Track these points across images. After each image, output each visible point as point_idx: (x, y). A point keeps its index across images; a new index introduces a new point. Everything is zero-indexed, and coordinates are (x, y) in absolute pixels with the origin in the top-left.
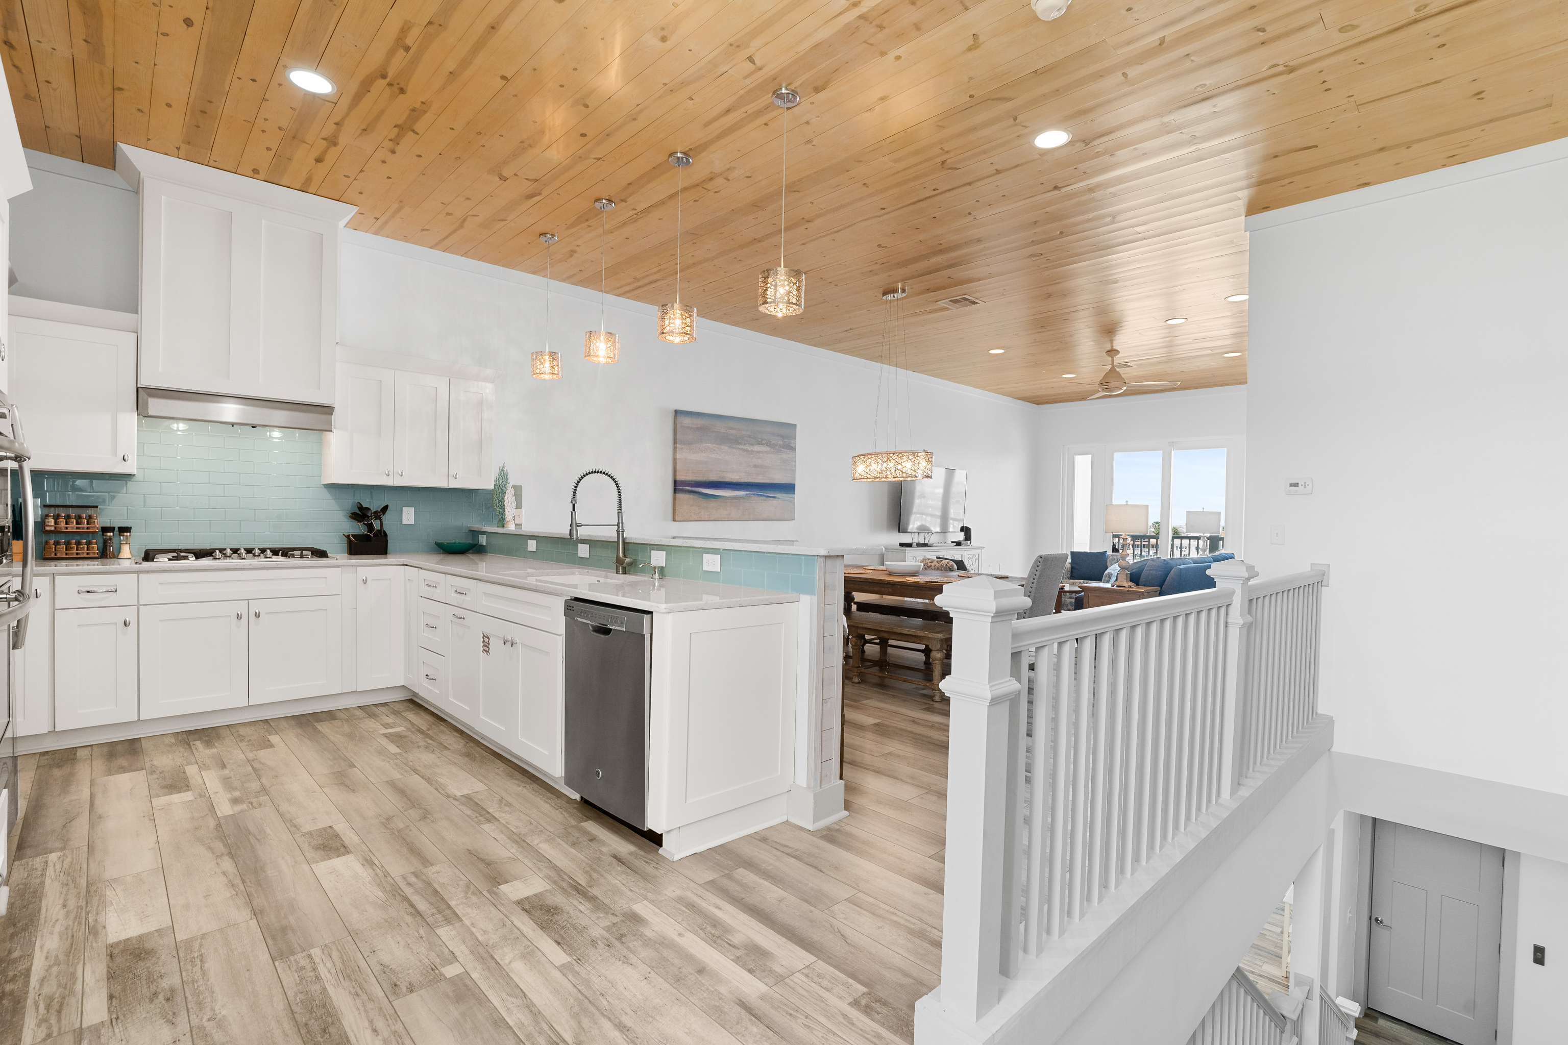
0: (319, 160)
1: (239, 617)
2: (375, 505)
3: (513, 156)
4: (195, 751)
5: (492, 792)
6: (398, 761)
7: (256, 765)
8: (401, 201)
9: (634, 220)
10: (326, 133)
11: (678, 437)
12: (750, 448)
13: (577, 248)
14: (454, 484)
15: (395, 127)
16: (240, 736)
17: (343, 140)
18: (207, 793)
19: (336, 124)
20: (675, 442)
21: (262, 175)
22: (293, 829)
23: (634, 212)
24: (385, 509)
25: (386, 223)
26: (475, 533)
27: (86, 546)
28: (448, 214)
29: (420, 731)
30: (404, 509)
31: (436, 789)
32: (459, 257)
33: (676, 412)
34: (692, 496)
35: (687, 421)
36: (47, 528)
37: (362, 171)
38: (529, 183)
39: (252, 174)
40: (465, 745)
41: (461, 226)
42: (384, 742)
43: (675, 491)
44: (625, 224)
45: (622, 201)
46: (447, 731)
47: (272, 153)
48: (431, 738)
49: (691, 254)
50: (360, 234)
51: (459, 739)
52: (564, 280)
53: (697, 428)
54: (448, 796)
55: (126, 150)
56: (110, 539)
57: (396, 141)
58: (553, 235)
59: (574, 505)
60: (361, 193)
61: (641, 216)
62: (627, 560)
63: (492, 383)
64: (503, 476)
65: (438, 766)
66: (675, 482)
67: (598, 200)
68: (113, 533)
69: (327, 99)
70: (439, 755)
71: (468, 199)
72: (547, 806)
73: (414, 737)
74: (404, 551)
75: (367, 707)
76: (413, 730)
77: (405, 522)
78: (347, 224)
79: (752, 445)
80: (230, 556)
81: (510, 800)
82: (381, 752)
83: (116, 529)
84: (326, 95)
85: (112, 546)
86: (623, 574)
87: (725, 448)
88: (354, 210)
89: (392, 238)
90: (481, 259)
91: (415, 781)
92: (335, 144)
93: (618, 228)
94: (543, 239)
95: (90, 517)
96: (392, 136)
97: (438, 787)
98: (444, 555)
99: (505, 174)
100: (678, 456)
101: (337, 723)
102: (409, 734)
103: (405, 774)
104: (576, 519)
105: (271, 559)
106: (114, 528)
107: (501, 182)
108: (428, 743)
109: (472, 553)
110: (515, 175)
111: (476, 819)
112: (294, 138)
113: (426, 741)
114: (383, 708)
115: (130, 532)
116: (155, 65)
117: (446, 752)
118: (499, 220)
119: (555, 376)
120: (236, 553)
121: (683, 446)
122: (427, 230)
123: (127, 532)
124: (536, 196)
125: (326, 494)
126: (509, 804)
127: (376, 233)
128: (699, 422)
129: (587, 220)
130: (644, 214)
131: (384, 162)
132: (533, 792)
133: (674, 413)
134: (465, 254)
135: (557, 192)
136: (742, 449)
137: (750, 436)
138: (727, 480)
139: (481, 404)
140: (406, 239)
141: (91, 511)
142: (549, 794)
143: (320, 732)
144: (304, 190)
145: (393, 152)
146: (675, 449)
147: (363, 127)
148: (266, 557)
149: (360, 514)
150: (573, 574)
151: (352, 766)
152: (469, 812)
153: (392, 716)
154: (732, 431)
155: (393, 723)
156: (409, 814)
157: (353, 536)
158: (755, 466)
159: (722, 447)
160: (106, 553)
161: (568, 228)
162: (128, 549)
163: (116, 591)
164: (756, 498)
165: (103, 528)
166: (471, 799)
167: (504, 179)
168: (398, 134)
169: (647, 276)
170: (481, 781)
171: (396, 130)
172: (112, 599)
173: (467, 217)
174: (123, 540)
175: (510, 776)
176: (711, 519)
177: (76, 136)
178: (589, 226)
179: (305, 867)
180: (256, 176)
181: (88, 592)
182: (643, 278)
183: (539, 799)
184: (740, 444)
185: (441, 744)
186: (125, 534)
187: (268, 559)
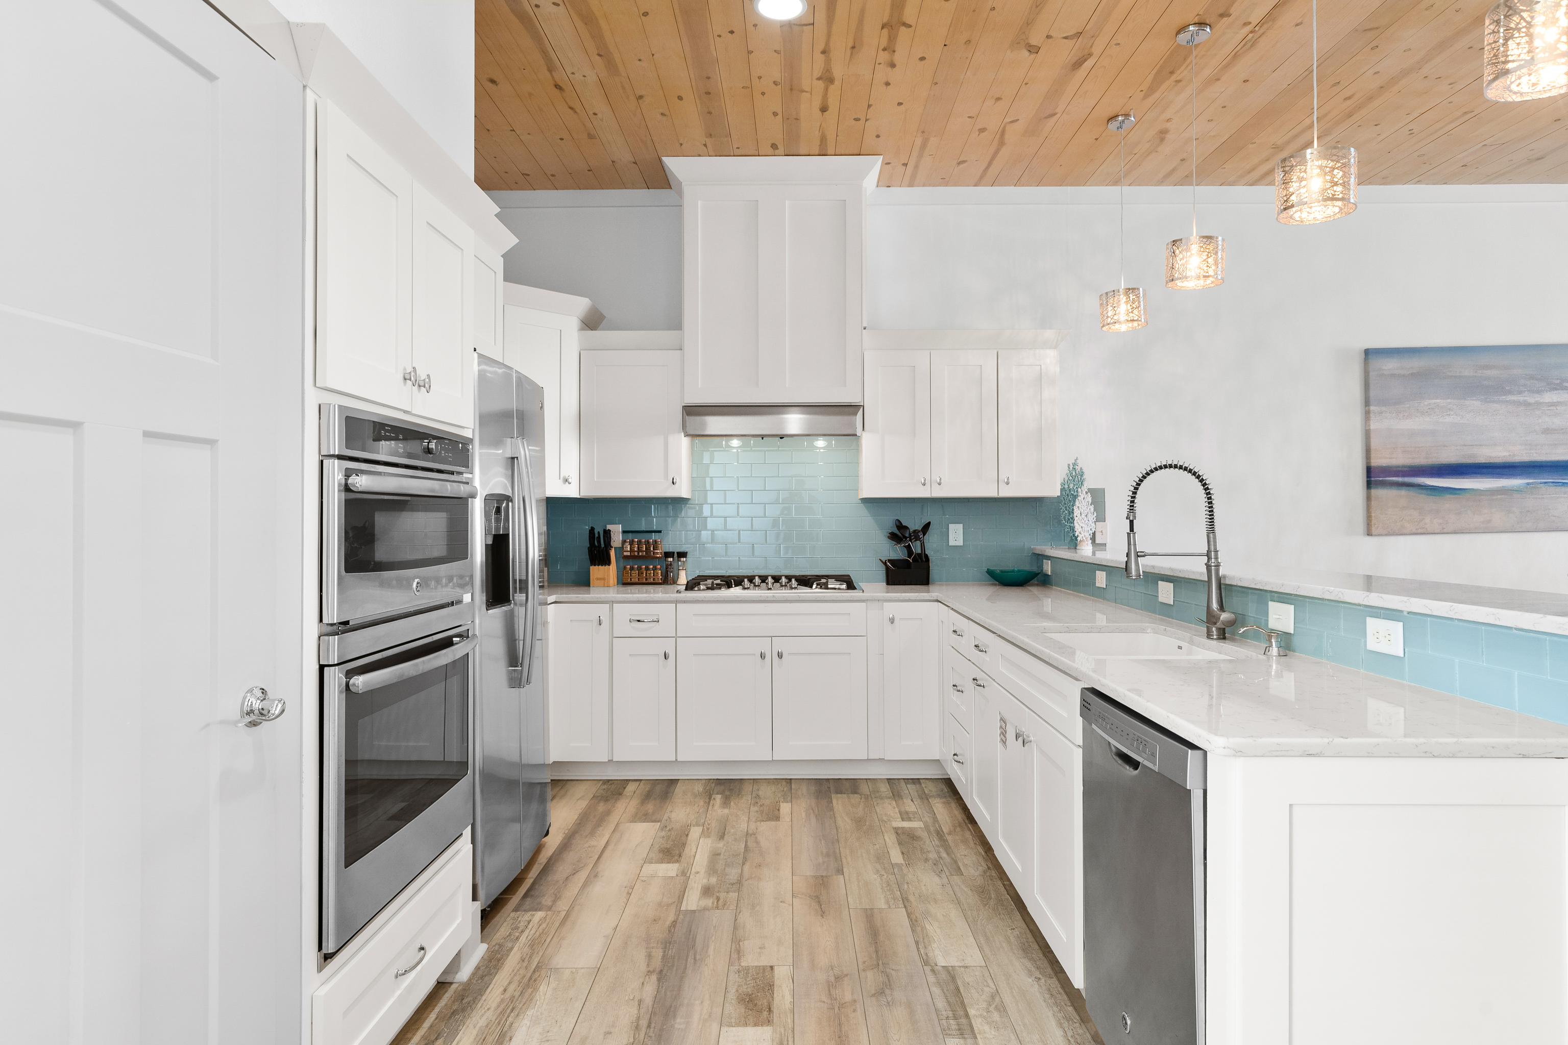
0: (824, 109)
1: (762, 656)
2: (914, 524)
3: (1037, 7)
4: (710, 808)
5: (987, 974)
6: (892, 877)
7: (751, 844)
8: (923, 132)
9: (1249, 44)
10: (817, 72)
11: (1372, 393)
12: (1531, 399)
13: (1168, 125)
14: (1007, 492)
15: (883, 28)
16: (758, 796)
17: (838, 71)
18: (689, 873)
19: (824, 52)
20: (1367, 402)
21: (781, 150)
22: (735, 956)
23: (1249, 28)
24: (927, 527)
25: (916, 167)
26: (1040, 557)
27: (652, 571)
28: (982, 130)
29: (940, 834)
30: (950, 525)
31: (917, 943)
32: (1013, 188)
33: (1367, 352)
34: (1403, 492)
35: (1390, 365)
36: (625, 554)
37: (869, 106)
38: (1070, 43)
39: (771, 151)
40: (985, 872)
41: (1002, 143)
42: (890, 840)
43: (1369, 484)
44: (1236, 56)
45: (1222, 15)
46: (971, 842)
47: (780, 117)
48: (947, 849)
49: (1372, 71)
50: (895, 190)
51: (981, 860)
52: (1161, 183)
53: (1412, 374)
54: (926, 962)
55: (673, 164)
56: (671, 565)
57: (890, 48)
58: (1127, 115)
59: (1132, 523)
60: (878, 136)
61: (1261, 31)
62: (1224, 616)
63: (1055, 348)
64: (1075, 476)
65: (936, 901)
66: (1369, 471)
67: (1182, 29)
68: (673, 558)
69: (803, 23)
70: (945, 880)
71: (998, 99)
72: (1059, 1033)
73: (928, 842)
74: (953, 580)
75: (897, 781)
76: (932, 829)
77: (952, 543)
78: (878, 182)
79: (1538, 392)
80: (759, 586)
81: (1008, 999)
82: (881, 857)
83: (676, 555)
84: (800, 18)
85: (672, 572)
86: (1219, 639)
87: (1474, 403)
88: (880, 159)
89: (930, 185)
90: (1040, 182)
91: (898, 919)
92: (831, 80)
93: (1227, 67)
94: (1113, 126)
95: (656, 542)
96: (884, 43)
97: (921, 940)
98: (999, 587)
99: (1033, 42)
100: (1373, 426)
101: (855, 798)
102: (925, 835)
103: (891, 902)
104: (1135, 545)
105: (796, 591)
106: (674, 553)
107: (1033, 56)
108: (940, 857)
109: (1037, 585)
110: (1048, 37)
111: (944, 1022)
112: (791, 90)
113: (938, 853)
114: (913, 787)
115: (686, 557)
116: (653, 55)
117: (956, 879)
118: (1047, 118)
119: (1135, 324)
120: (765, 582)
121: (1383, 409)
122: (964, 162)
123: (683, 557)
124: (1085, 60)
125: (863, 510)
126: (1002, 1009)
127: (911, 185)
128: (1415, 364)
129: (1172, 73)
130: (1265, 26)
131: (888, 84)
132: (1047, 996)
133: (1363, 356)
134: (1018, 182)
135: (1113, 42)
136: (1519, 404)
137: (1532, 377)
138: (1481, 460)
139: (1040, 379)
140: (945, 182)
141: (654, 536)
142: (1070, 1009)
143: (832, 809)
144: (824, 154)
145: (893, 65)
146: (1367, 414)
147: (850, 44)
148: (792, 588)
149: (899, 534)
150: (1143, 630)
151: (840, 871)
152: (941, 1004)
153: (917, 801)
154: (1489, 373)
155: (914, 813)
156: (866, 977)
157: (889, 561)
158: (1547, 431)
159: (1467, 402)
160: (668, 579)
161: (1145, 97)
162: (685, 575)
163: (658, 622)
164: (1552, 489)
165: (665, 553)
166: (953, 979)
167: (1034, 50)
168: (890, 37)
169: (1297, 136)
170: (980, 948)
171: (885, 31)
172: (655, 629)
173: (1005, 127)
174: (681, 566)
175: (1024, 950)
176: (1445, 531)
177: (634, 163)
178: (1178, 81)
179: (715, 1026)
180: (777, 152)
181: (639, 621)
182: (1288, 142)
183: (1050, 1014)
184: (1510, 392)
185: (956, 862)
186: (682, 559)
187: (793, 591)
